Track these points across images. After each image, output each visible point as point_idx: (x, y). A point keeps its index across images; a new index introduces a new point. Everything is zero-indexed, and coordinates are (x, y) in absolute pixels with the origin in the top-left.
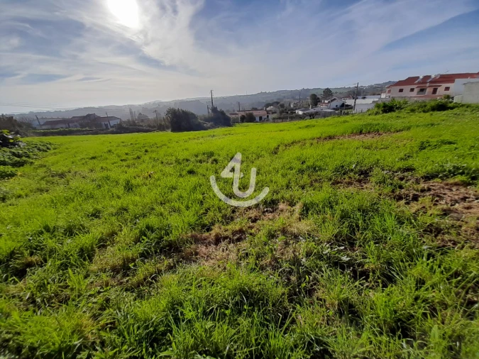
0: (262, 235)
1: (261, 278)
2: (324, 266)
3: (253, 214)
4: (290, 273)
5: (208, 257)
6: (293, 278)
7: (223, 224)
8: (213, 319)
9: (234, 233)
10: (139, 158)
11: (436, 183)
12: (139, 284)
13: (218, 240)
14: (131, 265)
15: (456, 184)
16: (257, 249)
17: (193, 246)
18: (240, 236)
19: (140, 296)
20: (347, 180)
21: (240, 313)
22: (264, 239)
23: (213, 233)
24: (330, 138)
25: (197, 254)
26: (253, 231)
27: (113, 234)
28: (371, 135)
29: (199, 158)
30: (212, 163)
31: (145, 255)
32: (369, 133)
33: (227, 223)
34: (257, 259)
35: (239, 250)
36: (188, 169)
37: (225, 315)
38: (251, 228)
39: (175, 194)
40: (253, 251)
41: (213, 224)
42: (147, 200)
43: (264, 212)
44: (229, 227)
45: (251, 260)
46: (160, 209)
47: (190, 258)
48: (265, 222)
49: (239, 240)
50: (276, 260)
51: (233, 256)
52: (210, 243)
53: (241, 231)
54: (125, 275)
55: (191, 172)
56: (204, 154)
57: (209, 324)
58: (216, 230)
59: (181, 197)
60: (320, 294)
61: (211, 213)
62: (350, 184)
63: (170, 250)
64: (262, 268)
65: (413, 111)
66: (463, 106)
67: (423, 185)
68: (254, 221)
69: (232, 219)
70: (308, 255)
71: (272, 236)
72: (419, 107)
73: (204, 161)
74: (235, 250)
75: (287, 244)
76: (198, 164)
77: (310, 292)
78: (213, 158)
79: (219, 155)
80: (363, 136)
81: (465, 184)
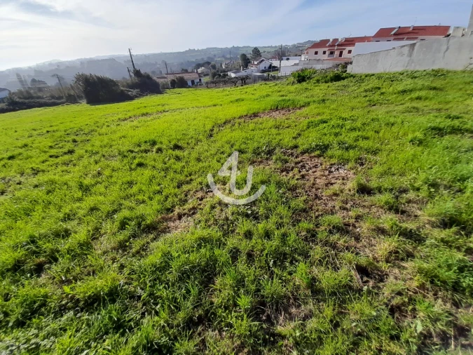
0: (207, 208)
1: (209, 231)
2: (240, 217)
3: (200, 195)
4: (223, 225)
5: (176, 228)
6: (225, 227)
7: (181, 206)
8: (189, 253)
9: (190, 210)
10: (71, 152)
11: (306, 156)
12: (138, 252)
13: (180, 217)
14: (127, 244)
15: (315, 156)
16: (205, 217)
17: (165, 224)
18: (193, 211)
19: (142, 256)
20: (260, 159)
21: (201, 248)
22: (208, 210)
23: (176, 213)
24: (255, 115)
25: (169, 228)
26: (201, 207)
27: (97, 229)
28: (283, 112)
29: (142, 148)
30: (157, 152)
31: (134, 236)
32: (283, 109)
33: (184, 205)
34: (206, 222)
35: (194, 220)
36: (136, 161)
37: (193, 251)
38: (200, 204)
39: (135, 189)
40: (203, 219)
41: (173, 206)
42: (112, 198)
43: (207, 192)
44: (185, 207)
45: (203, 224)
46: (127, 203)
47: (166, 230)
48: (208, 199)
49: (194, 213)
50: (216, 220)
51: (192, 224)
52: (175, 220)
53: (194, 208)
54: (125, 250)
55: (140, 165)
56: (146, 142)
57: (187, 255)
58: (177, 210)
59: (140, 191)
60: (237, 231)
61: (170, 199)
62: (261, 162)
63: (149, 229)
64: (209, 226)
65: (318, 81)
66: (352, 76)
67: (299, 159)
68: (201, 199)
69: (186, 201)
70: (233, 214)
71: (213, 207)
72: (323, 78)
73: (149, 151)
74: (192, 220)
75: (222, 210)
76: (144, 155)
77: (233, 231)
78: (157, 147)
79: (161, 143)
80: (277, 112)
81: (319, 156)
